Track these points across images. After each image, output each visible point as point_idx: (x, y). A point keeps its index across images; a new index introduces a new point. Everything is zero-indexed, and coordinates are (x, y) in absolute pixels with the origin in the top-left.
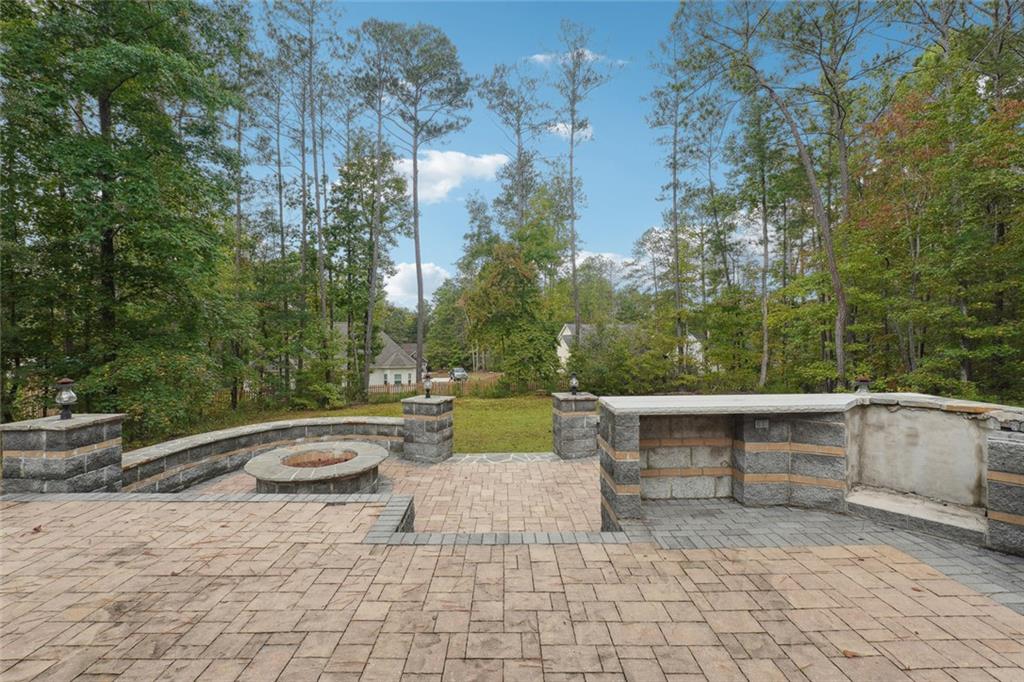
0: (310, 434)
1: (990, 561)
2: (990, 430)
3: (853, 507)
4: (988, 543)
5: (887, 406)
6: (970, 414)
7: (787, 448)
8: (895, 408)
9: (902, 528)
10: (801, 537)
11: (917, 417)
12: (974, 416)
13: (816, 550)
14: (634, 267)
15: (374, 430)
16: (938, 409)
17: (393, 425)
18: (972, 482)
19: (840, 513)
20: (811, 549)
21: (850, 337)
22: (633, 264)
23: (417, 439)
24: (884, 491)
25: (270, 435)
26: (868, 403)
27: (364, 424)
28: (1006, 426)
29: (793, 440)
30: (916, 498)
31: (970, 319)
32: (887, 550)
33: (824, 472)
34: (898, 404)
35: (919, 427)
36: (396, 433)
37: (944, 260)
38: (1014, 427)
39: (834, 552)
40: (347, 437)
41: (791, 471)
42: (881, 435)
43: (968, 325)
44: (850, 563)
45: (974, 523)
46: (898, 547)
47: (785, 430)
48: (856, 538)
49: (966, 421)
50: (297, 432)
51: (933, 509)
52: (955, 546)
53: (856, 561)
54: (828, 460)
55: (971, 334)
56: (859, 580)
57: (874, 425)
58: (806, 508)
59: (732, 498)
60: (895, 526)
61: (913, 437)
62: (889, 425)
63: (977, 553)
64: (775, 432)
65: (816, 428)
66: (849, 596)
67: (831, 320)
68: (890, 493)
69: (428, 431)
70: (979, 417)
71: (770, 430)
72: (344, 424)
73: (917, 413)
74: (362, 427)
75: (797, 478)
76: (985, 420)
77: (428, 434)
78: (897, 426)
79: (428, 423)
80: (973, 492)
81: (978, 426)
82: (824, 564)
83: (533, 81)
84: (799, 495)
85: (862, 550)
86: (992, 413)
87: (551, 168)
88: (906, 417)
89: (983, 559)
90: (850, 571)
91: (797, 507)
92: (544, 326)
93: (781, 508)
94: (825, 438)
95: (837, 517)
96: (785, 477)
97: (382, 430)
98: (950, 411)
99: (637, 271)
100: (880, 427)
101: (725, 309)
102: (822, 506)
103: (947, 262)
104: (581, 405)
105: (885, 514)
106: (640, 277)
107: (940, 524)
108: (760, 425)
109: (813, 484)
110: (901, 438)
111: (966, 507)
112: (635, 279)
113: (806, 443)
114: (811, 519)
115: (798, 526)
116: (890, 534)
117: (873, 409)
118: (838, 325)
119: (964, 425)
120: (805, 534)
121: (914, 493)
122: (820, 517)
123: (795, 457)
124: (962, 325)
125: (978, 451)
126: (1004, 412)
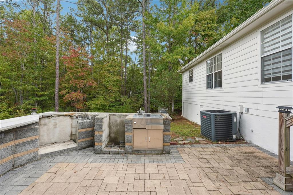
1: (80, 153)
2: (74, 119)
3: (41, 156)
4: (78, 148)
5: (48, 117)
6: (70, 115)
7: (12, 143)
8: (50, 117)
9: (58, 155)
10: (29, 179)
11: (56, 119)
12: (71, 116)
13: (38, 181)
16: (62, 116)
18: (70, 134)
19: (37, 160)
20: (37, 181)
24: (47, 146)
26: (42, 117)
28: (77, 117)
29: (16, 139)
30: (57, 144)
31: (38, 90)
32: (59, 165)
34: (51, 116)
35: (57, 122)
37: (32, 73)
38: (79, 117)
39: (45, 177)
41: (14, 153)
42: (46, 127)
43: (38, 91)
44: (53, 177)
45: (73, 145)
46: (61, 162)
47: (12, 136)
48: (48, 166)
49: (69, 118)
51: (63, 145)
52: (72, 153)
53: (54, 175)
54: (32, 142)
55: (39, 93)
56: (61, 181)
57: (43, 124)
60: (56, 155)
61: (55, 125)
62: (48, 123)
63: (77, 153)
64: (7, 138)
65: (27, 131)
66: (63, 190)
68: (49, 145)
70: (72, 116)
71: (4, 137)
73: (57, 118)
75: (17, 155)
76: (73, 117)
78: (51, 123)
80: (70, 137)
81: (71, 119)
82: (46, 184)
84: (18, 162)
85: (53, 170)
86: (75, 114)
88: (53, 119)
89: (79, 153)
90: (56, 180)
91: (18, 167)
93: (10, 172)
94: (30, 134)
95: (36, 163)
96: (12, 157)
100: (45, 125)
102: (29, 161)
103: (33, 73)
107: (68, 149)
109: (25, 154)
110: (52, 126)
111: (69, 141)
113: (22, 138)
114: (27, 169)
115: (24, 175)
116: (56, 159)
117: (43, 119)
119: (68, 119)
120: (29, 177)
121: (56, 142)
122: (30, 166)
123: (16, 145)
124: (36, 91)
125: (72, 125)
126: (77, 114)
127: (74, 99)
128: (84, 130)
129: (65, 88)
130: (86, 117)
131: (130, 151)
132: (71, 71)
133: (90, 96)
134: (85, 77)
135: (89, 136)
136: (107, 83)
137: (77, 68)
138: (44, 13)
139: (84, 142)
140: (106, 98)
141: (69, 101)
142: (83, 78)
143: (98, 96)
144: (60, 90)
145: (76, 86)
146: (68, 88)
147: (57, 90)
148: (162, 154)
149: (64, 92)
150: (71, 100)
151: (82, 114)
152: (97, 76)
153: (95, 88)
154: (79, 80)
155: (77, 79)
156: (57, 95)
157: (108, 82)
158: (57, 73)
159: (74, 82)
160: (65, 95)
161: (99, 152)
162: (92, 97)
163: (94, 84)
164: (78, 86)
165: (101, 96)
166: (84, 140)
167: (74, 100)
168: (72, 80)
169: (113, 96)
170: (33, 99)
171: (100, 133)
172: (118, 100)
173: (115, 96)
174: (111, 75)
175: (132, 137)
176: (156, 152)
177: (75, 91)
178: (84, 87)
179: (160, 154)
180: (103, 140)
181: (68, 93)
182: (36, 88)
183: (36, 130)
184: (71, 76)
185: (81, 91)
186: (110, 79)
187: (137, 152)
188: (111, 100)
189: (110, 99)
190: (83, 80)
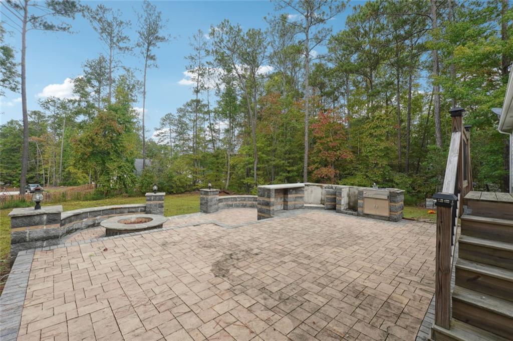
0: (90, 216)
2: (323, 188)
3: (305, 207)
4: (325, 208)
6: (320, 186)
7: (295, 196)
8: (309, 186)
9: (314, 209)
14: (160, 131)
15: (126, 211)
17: (138, 207)
18: (320, 199)
19: (303, 208)
21: (258, 169)
22: (160, 129)
23: (153, 212)
25: (72, 218)
27: (121, 208)
29: (296, 194)
33: (300, 200)
35: (313, 189)
36: (139, 211)
38: (326, 188)
40: (110, 216)
41: (295, 201)
45: (322, 206)
47: (294, 192)
48: (309, 211)
49: (320, 188)
50: (84, 216)
51: (316, 205)
52: (321, 210)
54: (301, 197)
55: (289, 169)
56: (316, 216)
58: (298, 209)
59: (284, 209)
61: (312, 191)
67: (253, 163)
69: (159, 207)
70: (322, 186)
72: (109, 209)
74: (119, 210)
75: (296, 202)
77: (159, 209)
78: (309, 190)
79: (159, 204)
80: (320, 201)
83: (121, 23)
84: (296, 206)
87: (126, 72)
88: (311, 187)
89: (326, 211)
91: (296, 209)
92: (127, 160)
94: (301, 192)
95: (303, 210)
96: (294, 202)
97: (131, 210)
98: (317, 186)
99: (163, 133)
101: (214, 156)
102: (300, 208)
104: (214, 193)
105: (311, 207)
106: (163, 136)
107: (319, 207)
108: (291, 191)
109: (299, 203)
110: (310, 192)
111: (319, 203)
112: (160, 137)
113: (298, 194)
117: (305, 186)
118: (255, 165)
122: (300, 210)
123: (296, 198)
124: (286, 166)
125: (322, 193)
126: (325, 185)
127: (323, 175)
128: (330, 196)
129: (314, 163)
130: (332, 188)
131: (362, 214)
132: (321, 141)
133: (345, 173)
134: (338, 147)
135: (333, 202)
136: (369, 154)
137: (327, 137)
138: (292, 73)
139: (330, 205)
140: (367, 176)
141: (318, 178)
142: (335, 149)
143: (356, 173)
144: (309, 165)
145: (326, 160)
146: (317, 162)
147: (306, 165)
148: (389, 220)
149: (313, 167)
150: (321, 177)
151: (329, 186)
152: (357, 142)
153: (351, 161)
154: (329, 152)
155: (327, 151)
156: (305, 171)
157: (370, 152)
158: (306, 145)
159: (324, 155)
160: (314, 170)
161: (339, 212)
162: (348, 175)
163: (350, 157)
164: (328, 159)
165: (359, 173)
166: (330, 203)
167: (323, 177)
168: (322, 152)
169: (379, 172)
170: (284, 174)
171: (340, 198)
172: (387, 179)
173: (382, 172)
174: (375, 141)
175: (363, 204)
176: (384, 218)
177: (326, 166)
178: (337, 160)
179: (387, 220)
180: (342, 204)
181: (317, 168)
182: (286, 164)
183: (303, 191)
184: (321, 148)
185: (332, 165)
186: (374, 147)
187: (368, 216)
188: (375, 179)
189: (373, 177)
190: (335, 151)
